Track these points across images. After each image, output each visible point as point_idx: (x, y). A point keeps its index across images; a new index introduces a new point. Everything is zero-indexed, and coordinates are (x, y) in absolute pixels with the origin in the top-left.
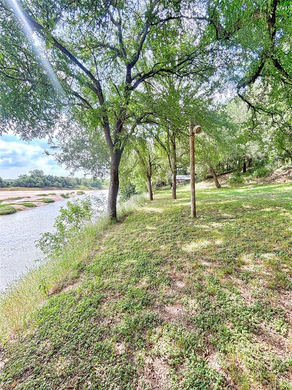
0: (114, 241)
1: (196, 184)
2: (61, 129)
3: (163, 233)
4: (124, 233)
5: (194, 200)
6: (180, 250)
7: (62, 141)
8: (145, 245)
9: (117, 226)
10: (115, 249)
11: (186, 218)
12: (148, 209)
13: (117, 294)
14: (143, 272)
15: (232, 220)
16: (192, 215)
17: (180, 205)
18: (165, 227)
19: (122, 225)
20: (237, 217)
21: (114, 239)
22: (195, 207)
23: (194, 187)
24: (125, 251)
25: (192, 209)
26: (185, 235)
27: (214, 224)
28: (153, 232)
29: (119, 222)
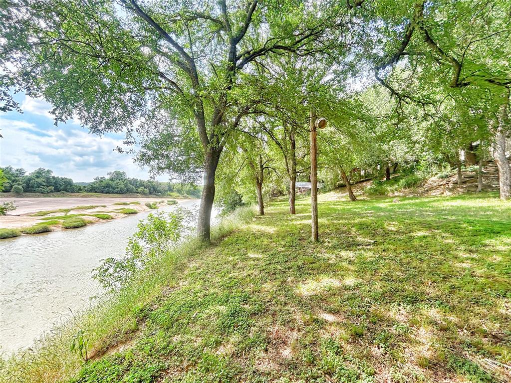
0: (200, 274)
1: (318, 196)
2: (143, 120)
3: (270, 264)
4: (216, 263)
5: (316, 217)
6: (290, 292)
7: (145, 136)
8: (241, 283)
9: (208, 251)
10: (199, 287)
11: (305, 243)
12: (255, 227)
13: (185, 364)
14: (230, 326)
15: (369, 247)
16: (313, 238)
17: (299, 222)
18: (274, 255)
19: (216, 250)
20: (375, 243)
21: (200, 271)
22: (317, 228)
23: (316, 199)
24: (212, 291)
25: (313, 230)
26: (299, 268)
27: (343, 254)
28: (256, 262)
29: (212, 245)
